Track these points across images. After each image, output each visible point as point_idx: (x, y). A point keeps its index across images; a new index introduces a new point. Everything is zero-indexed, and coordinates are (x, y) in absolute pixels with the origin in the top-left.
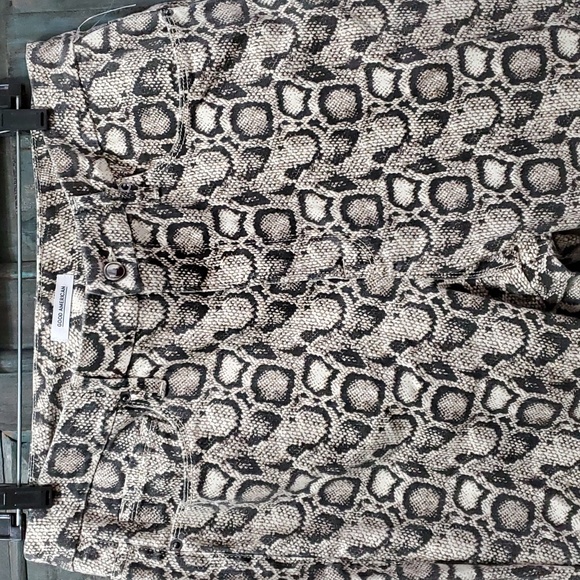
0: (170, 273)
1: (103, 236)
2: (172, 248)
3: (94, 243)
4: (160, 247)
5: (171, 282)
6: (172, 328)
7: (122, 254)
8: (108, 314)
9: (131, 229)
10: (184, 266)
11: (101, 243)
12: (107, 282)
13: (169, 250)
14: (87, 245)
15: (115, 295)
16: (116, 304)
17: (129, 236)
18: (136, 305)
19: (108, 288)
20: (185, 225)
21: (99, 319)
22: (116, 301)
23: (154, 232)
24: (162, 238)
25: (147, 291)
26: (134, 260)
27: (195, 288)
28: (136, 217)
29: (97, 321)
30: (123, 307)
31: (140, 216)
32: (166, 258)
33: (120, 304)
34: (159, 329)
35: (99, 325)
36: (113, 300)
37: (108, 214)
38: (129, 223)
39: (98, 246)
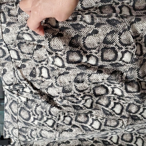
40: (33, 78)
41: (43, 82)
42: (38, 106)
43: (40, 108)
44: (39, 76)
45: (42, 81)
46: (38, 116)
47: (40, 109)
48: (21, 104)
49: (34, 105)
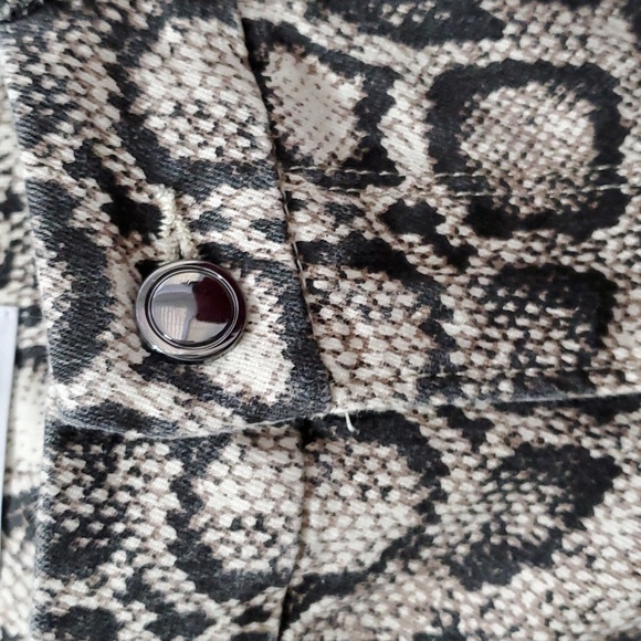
0: (447, 314)
1: (135, 131)
2: (453, 186)
3: (87, 163)
4: (395, 181)
5: (456, 358)
6: (446, 560)
7: (223, 224)
8: (158, 516)
9: (265, 93)
10: (509, 276)
11: (124, 164)
12: (153, 367)
13: (438, 199)
14: (53, 171)
15: (191, 429)
16: (194, 469)
17: (258, 131)
18: (292, 474)
19: (157, 400)
20: (512, 74)
21: (116, 542)
22: (197, 455)
23: (371, 111)
24: (406, 138)
25: (344, 405)
26: (279, 252)
27: (562, 380)
28: (284, 36)
29: (106, 556)
30: (229, 486)
31: (304, 28)
32: (430, 237)
33: (216, 468)
34: (392, 567)
35: (116, 573)
36: (182, 449)
37: (156, 23)
38: (256, 65)
39: (108, 181)
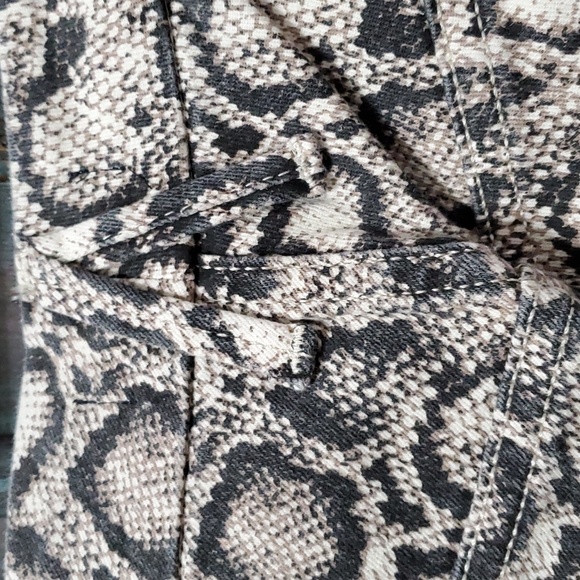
40: (402, 63)
41: (522, 87)
42: (463, 392)
43: (483, 410)
44: (474, 31)
45: (517, 75)
46: (451, 525)
47: (487, 426)
48: (229, 418)
49: (412, 385)
